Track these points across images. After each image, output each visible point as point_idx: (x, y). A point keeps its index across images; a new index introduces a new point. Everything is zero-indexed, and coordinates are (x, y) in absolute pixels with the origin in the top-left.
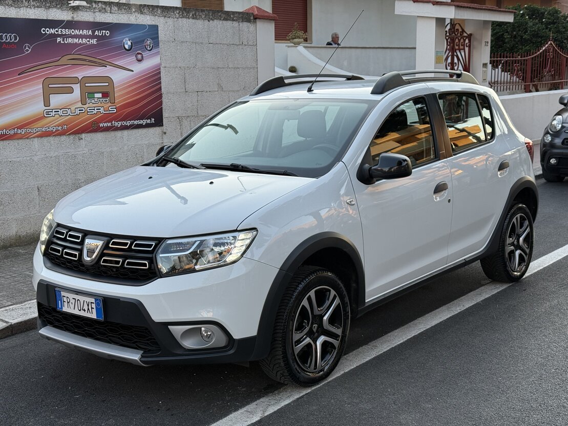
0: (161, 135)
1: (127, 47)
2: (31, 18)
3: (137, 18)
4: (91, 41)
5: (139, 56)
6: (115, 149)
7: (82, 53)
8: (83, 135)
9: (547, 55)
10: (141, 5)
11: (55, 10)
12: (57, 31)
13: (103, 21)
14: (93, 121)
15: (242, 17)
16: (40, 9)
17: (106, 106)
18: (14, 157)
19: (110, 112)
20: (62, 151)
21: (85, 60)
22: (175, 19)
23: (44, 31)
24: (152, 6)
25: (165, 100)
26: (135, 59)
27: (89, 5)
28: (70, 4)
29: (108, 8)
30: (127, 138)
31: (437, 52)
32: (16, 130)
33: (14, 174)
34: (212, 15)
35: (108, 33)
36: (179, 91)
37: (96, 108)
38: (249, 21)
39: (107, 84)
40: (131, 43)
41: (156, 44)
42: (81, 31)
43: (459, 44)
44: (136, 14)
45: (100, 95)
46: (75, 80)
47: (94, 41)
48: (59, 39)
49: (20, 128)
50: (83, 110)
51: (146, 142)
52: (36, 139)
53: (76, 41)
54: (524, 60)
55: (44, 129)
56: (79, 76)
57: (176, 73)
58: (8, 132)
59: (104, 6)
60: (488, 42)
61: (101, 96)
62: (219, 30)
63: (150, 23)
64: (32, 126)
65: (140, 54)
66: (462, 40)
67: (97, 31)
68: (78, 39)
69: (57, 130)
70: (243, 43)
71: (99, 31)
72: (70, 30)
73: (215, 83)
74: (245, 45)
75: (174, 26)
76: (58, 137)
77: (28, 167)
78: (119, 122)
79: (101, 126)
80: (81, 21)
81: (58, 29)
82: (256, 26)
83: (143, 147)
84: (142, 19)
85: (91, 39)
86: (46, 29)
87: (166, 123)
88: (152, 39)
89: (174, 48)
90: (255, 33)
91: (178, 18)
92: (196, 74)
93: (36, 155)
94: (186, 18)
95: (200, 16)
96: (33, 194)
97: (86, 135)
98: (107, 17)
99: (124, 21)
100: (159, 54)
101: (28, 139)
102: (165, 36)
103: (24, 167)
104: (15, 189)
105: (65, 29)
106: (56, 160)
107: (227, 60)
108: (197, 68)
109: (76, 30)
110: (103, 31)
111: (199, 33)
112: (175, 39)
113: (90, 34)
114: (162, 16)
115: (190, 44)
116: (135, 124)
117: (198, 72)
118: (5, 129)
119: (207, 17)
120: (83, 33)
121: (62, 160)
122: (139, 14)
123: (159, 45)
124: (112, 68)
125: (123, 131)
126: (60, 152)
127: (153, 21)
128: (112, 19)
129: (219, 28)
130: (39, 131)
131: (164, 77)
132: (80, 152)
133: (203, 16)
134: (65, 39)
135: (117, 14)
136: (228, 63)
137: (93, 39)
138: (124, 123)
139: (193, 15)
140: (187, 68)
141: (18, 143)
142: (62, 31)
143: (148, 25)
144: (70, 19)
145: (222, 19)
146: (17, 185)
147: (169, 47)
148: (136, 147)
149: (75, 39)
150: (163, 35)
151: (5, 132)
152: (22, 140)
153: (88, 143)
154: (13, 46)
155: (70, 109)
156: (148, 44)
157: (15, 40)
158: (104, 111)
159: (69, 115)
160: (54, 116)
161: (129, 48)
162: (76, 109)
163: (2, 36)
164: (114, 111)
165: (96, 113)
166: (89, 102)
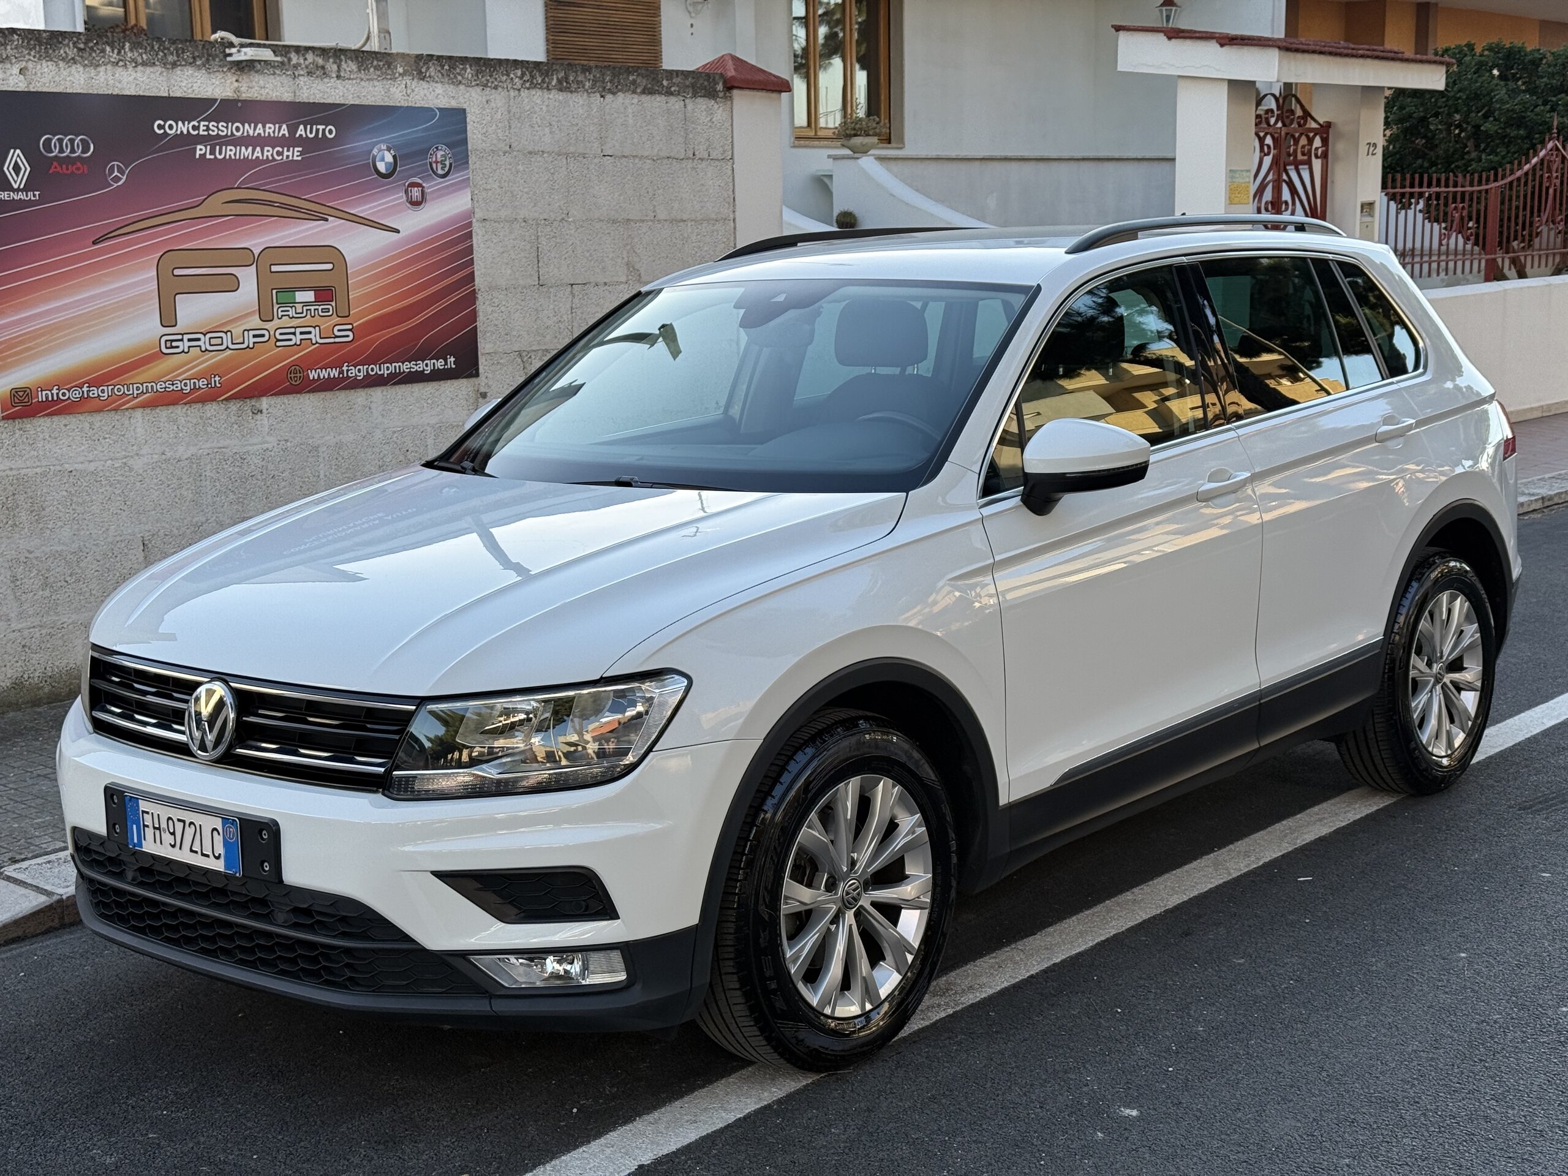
0: (472, 401)
1: (382, 167)
2: (129, 94)
3: (409, 91)
4: (286, 153)
5: (416, 193)
6: (349, 438)
7: (261, 185)
8: (265, 402)
9: (1545, 180)
10: (419, 57)
11: (190, 71)
12: (194, 128)
13: (319, 98)
14: (293, 364)
15: (693, 86)
16: (149, 70)
17: (326, 324)
18: (81, 459)
19: (337, 340)
20: (208, 445)
21: (270, 203)
22: (512, 93)
23: (160, 127)
24: (450, 58)
25: (483, 307)
26: (405, 198)
27: (279, 59)
28: (230, 55)
29: (332, 67)
30: (380, 409)
31: (1231, 173)
32: (85, 389)
33: (78, 504)
34: (611, 81)
35: (331, 132)
36: (521, 282)
37: (298, 330)
38: (711, 94)
39: (330, 266)
40: (394, 157)
41: (461, 159)
42: (260, 126)
43: (1295, 151)
44: (407, 79)
45: (310, 296)
46: (245, 257)
47: (294, 154)
48: (200, 150)
49: (97, 382)
50: (263, 336)
51: (433, 421)
52: (139, 413)
53: (246, 152)
54: (1480, 192)
55: (159, 387)
56: (255, 245)
57: (513, 236)
58: (64, 394)
59: (320, 61)
60: (1375, 145)
61: (313, 300)
62: (631, 121)
63: (444, 102)
64: (124, 380)
65: (418, 185)
66: (1303, 141)
67: (302, 127)
68: (250, 149)
69: (195, 389)
70: (696, 153)
71: (309, 127)
72: (230, 124)
73: (619, 260)
74: (702, 159)
75: (509, 112)
76: (200, 405)
77: (118, 486)
78: (361, 367)
79: (311, 378)
80: (260, 101)
81: (199, 122)
82: (732, 109)
83: (424, 434)
84: (422, 93)
85: (286, 149)
86: (165, 122)
87: (487, 368)
88: (450, 146)
89: (510, 170)
90: (730, 128)
91: (519, 90)
92: (567, 237)
93: (137, 454)
94: (541, 88)
95: (578, 82)
96: (131, 557)
97: (273, 402)
98: (328, 90)
99: (373, 99)
100: (468, 186)
101: (119, 413)
102: (485, 139)
103: (108, 488)
104: (82, 543)
105: (218, 123)
106: (191, 467)
107: (651, 200)
108: (569, 223)
109: (247, 125)
110: (318, 127)
111: (576, 128)
112: (510, 147)
113: (284, 135)
114: (478, 85)
115: (551, 159)
116: (404, 372)
117: (572, 232)
118: (57, 387)
119: (598, 84)
120: (264, 131)
121: (208, 467)
122: (416, 80)
123: (467, 162)
124: (343, 224)
125: (370, 391)
126: (203, 447)
127: (453, 97)
128: (341, 94)
129: (630, 116)
130: (147, 392)
131: (482, 245)
132: (255, 448)
133: (587, 84)
134: (218, 147)
135: (354, 81)
136: (654, 206)
137: (291, 149)
138: (372, 370)
139: (559, 81)
140: (543, 222)
141: (91, 424)
142: (208, 126)
143: (440, 109)
144: (229, 94)
145: (639, 90)
146: (88, 533)
147: (494, 167)
148: (404, 434)
149: (243, 148)
150: (479, 136)
151: (57, 394)
152: (101, 414)
153: (278, 423)
154: (78, 169)
155: (229, 334)
156: (439, 160)
157: (83, 152)
158: (321, 338)
159: (227, 347)
160: (186, 350)
161: (386, 170)
162: (246, 333)
163: (49, 141)
164: (348, 336)
165: (298, 343)
166: (280, 314)
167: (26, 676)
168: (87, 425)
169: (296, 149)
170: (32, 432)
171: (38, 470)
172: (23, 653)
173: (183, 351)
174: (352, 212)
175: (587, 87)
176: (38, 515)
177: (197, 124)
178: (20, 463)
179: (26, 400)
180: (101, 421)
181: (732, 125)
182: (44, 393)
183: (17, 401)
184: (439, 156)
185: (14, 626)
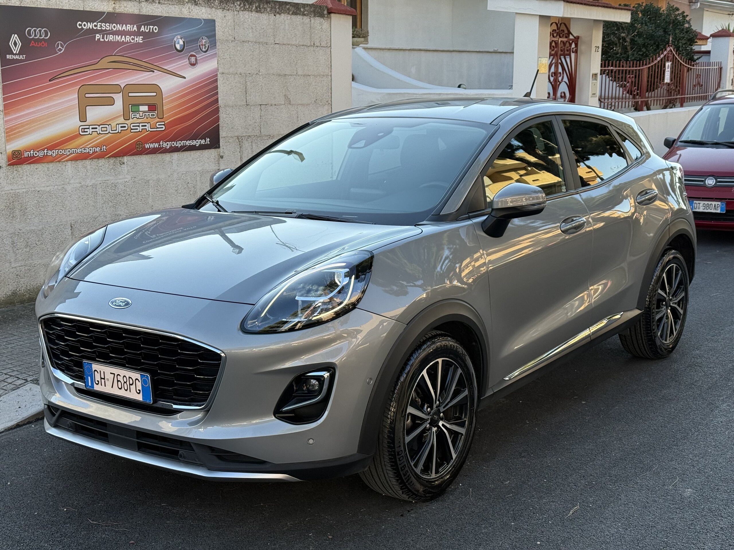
0: (217, 159)
1: (178, 47)
2: (65, 8)
3: (190, 10)
4: (136, 39)
5: (193, 59)
6: (163, 176)
7: (125, 54)
8: (126, 159)
12: (96, 26)
13: (150, 13)
14: (138, 141)
15: (314, 11)
17: (153, 122)
18: (43, 185)
19: (158, 129)
20: (100, 179)
21: (128, 63)
22: (236, 13)
23: (80, 25)
25: (222, 115)
26: (188, 62)
30: (177, 162)
31: (540, 59)
32: (45, 151)
33: (42, 207)
34: (279, 8)
35: (155, 29)
36: (239, 103)
37: (141, 125)
38: (322, 16)
39: (155, 94)
40: (184, 42)
41: (213, 44)
42: (124, 25)
43: (564, 49)
44: (190, 4)
45: (146, 108)
46: (117, 90)
47: (139, 39)
48: (98, 36)
49: (50, 148)
50: (125, 127)
51: (199, 169)
52: (69, 163)
53: (118, 38)
54: (639, 70)
55: (79, 151)
56: (122, 83)
57: (235, 81)
58: (36, 154)
60: (598, 47)
61: (147, 110)
62: (287, 27)
63: (206, 16)
64: (63, 147)
65: (194, 56)
66: (568, 44)
67: (143, 26)
68: (120, 36)
69: (95, 152)
70: (315, 43)
71: (146, 26)
72: (111, 24)
73: (281, 94)
74: (317, 46)
75: (234, 21)
76: (96, 160)
77: (60, 198)
78: (168, 143)
79: (146, 148)
80: (124, 14)
81: (97, 23)
82: (331, 22)
83: (196, 175)
84: (196, 12)
85: (136, 37)
86: (82, 23)
87: (223, 144)
88: (208, 37)
89: (234, 49)
90: (330, 32)
91: (239, 11)
92: (259, 82)
93: (69, 183)
94: (248, 11)
95: (265, 8)
96: (65, 232)
97: (129, 159)
98: (155, 9)
99: (174, 14)
100: (216, 57)
101: (61, 163)
102: (223, 34)
103: (55, 199)
104: (43, 226)
105: (106, 23)
106: (92, 190)
107: (296, 65)
108: (260, 75)
109: (118, 25)
110: (150, 27)
111: (263, 30)
112: (234, 38)
113: (135, 30)
114: (220, 8)
115: (252, 45)
116: (187, 145)
117: (261, 80)
118: (33, 150)
119: (273, 9)
120: (126, 28)
121: (100, 190)
122: (193, 5)
123: (216, 45)
124: (161, 74)
125: (172, 154)
126: (98, 180)
127: (210, 14)
128: (160, 11)
129: (287, 25)
130: (73, 153)
131: (222, 85)
132: (121, 181)
133: (268, 9)
134: (105, 36)
135: (166, 5)
136: (297, 68)
137: (138, 37)
138: (173, 144)
139: (256, 8)
140: (248, 75)
141: (48, 168)
142: (101, 25)
143: (203, 19)
144: (111, 10)
145: (291, 13)
146: (46, 221)
147: (227, 48)
148: (187, 175)
149: (117, 36)
150: (221, 33)
151: (33, 154)
152: (53, 163)
153: (131, 169)
154: (43, 44)
155: (110, 126)
156: (203, 44)
157: (45, 36)
158: (151, 128)
159: (109, 132)
160: (91, 133)
161: (180, 48)
162: (117, 125)
163: (30, 30)
164: (162, 128)
165: (141, 131)
166: (133, 116)
167: (18, 289)
168: (46, 169)
169: (141, 37)
170: (21, 172)
171: (24, 190)
172: (17, 278)
173: (89, 134)
174: (165, 68)
175: (268, 11)
176: (24, 212)
177: (96, 24)
178: (16, 187)
179: (19, 156)
180: (52, 167)
181: (331, 30)
182: (27, 153)
183: (15, 157)
184: (203, 42)
185: (13, 265)
